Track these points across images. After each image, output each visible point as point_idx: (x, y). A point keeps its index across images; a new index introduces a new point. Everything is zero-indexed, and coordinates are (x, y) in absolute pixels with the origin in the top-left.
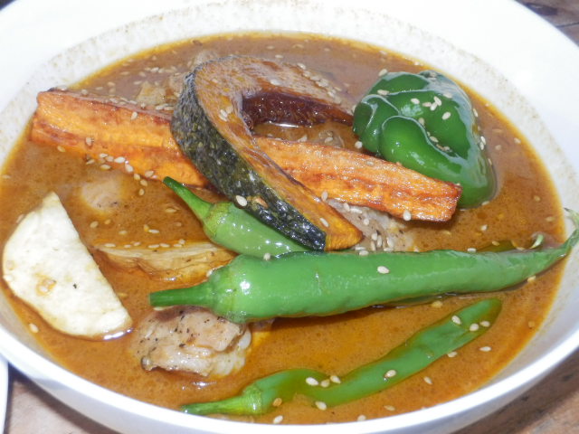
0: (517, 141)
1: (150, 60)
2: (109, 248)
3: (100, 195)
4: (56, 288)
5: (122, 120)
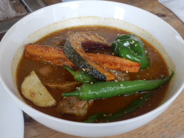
0: (156, 51)
1: (55, 35)
2: (49, 85)
3: (45, 71)
4: (36, 95)
5: (49, 51)
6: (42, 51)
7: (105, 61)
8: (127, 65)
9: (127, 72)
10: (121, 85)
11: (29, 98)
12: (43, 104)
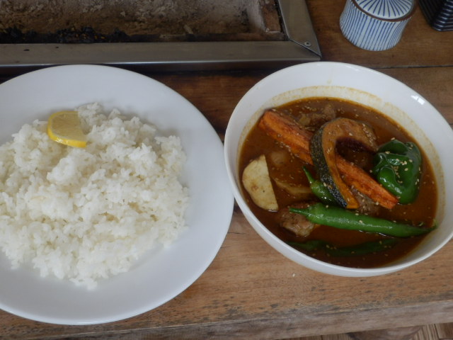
0: (433, 183)
1: (307, 102)
2: (276, 180)
3: (278, 158)
4: (258, 190)
5: (292, 134)
6: (283, 129)
7: (356, 178)
8: (381, 195)
9: (377, 204)
10: (360, 221)
11: (249, 190)
12: (262, 204)
